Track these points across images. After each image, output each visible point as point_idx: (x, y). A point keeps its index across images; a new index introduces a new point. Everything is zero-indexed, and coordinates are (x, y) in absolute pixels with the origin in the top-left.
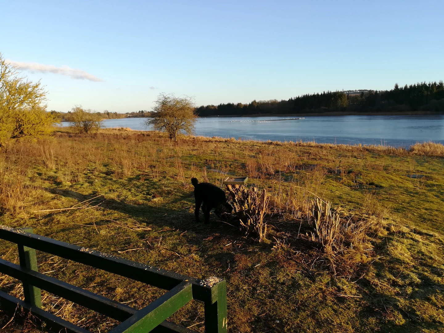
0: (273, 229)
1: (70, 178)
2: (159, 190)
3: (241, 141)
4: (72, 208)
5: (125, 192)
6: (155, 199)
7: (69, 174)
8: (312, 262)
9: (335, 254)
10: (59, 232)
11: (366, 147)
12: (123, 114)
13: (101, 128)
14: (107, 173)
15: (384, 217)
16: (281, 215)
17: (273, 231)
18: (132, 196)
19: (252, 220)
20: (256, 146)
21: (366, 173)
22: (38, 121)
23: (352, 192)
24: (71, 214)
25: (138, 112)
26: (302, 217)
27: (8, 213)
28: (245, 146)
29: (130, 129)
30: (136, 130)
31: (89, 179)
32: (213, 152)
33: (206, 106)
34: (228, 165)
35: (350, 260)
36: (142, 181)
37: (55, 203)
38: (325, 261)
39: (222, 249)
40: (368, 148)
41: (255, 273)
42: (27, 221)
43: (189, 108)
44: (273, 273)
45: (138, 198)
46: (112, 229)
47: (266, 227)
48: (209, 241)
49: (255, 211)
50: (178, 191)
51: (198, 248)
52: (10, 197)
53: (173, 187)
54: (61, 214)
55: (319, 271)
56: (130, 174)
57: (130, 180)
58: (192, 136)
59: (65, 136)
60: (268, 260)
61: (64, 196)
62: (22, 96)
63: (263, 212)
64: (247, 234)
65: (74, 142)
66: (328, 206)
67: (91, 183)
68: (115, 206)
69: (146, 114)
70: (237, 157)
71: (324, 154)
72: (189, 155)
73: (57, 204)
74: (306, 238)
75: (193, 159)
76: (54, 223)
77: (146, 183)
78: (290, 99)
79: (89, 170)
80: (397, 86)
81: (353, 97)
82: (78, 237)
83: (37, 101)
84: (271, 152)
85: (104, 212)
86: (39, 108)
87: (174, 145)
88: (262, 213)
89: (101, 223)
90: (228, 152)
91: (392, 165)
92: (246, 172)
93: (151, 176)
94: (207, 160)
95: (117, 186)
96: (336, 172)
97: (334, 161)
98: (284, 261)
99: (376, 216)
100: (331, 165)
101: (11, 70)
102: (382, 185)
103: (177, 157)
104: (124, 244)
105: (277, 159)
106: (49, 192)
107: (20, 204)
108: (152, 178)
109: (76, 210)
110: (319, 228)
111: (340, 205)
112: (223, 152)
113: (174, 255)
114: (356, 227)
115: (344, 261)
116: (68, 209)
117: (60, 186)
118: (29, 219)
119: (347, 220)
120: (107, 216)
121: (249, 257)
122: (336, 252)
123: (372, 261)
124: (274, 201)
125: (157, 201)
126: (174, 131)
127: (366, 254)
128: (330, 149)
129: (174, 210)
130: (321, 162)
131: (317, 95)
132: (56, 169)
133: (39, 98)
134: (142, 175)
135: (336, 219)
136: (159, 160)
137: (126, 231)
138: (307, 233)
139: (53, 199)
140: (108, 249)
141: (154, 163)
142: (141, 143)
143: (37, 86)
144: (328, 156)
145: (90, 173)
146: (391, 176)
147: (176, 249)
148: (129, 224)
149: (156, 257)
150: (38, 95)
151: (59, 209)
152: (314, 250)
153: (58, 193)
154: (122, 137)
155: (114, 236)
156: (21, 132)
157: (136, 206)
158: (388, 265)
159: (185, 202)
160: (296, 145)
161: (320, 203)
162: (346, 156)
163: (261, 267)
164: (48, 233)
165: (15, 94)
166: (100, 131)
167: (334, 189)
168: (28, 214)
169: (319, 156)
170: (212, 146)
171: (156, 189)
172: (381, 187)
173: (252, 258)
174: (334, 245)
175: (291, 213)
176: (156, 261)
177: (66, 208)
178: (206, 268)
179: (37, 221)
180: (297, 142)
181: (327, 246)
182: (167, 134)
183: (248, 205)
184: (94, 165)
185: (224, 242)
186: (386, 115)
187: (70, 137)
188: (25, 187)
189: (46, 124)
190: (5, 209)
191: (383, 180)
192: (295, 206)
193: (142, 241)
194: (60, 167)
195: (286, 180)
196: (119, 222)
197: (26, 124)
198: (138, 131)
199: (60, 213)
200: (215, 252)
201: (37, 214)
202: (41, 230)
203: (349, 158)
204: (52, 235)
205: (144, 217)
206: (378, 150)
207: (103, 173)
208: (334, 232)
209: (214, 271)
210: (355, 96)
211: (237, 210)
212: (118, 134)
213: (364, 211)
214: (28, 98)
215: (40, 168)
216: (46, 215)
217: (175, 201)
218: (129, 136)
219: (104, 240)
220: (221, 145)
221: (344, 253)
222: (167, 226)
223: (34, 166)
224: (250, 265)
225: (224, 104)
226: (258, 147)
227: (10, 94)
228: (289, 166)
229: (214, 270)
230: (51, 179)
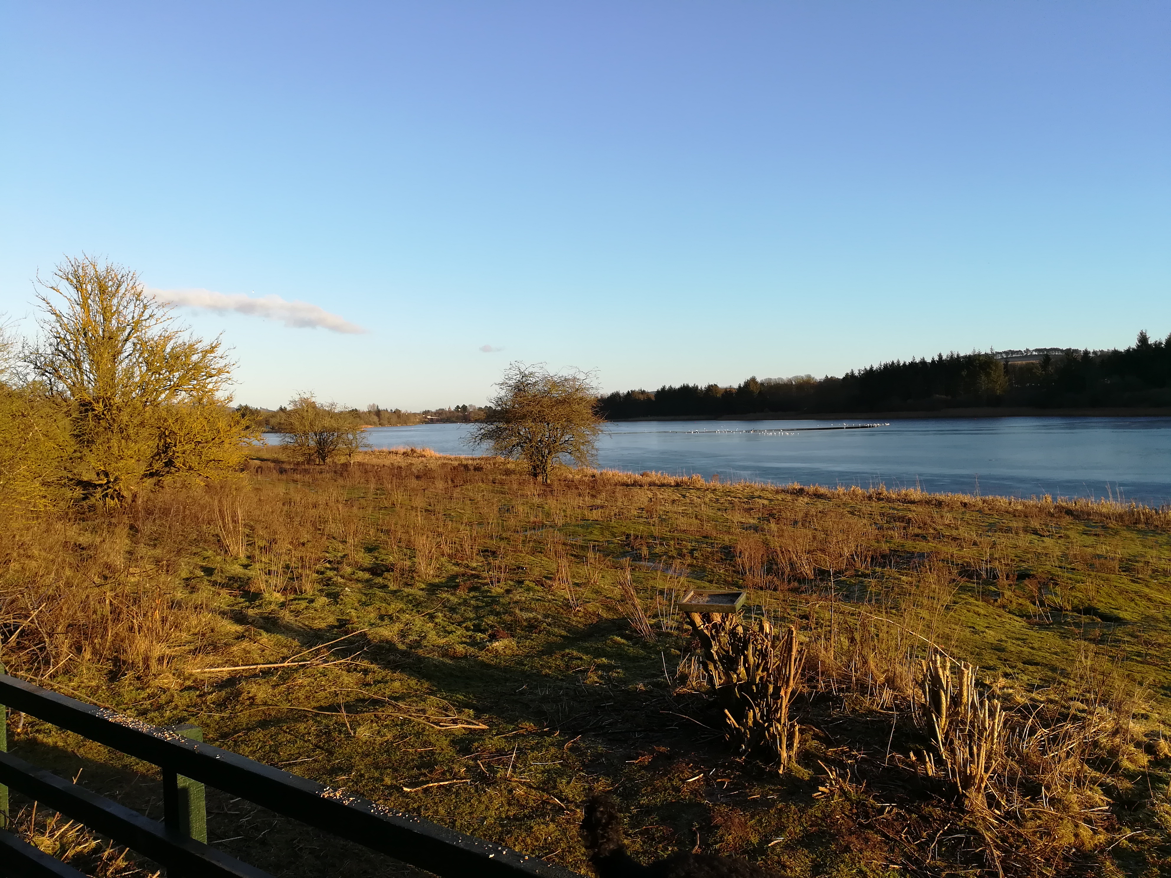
0: (816, 737)
1: (279, 581)
2: (507, 618)
3: (719, 485)
4: (286, 664)
5: (418, 622)
6: (496, 644)
7: (281, 571)
8: (931, 838)
9: (996, 819)
10: (254, 729)
11: (1064, 504)
12: (415, 414)
13: (361, 449)
14: (376, 570)
15: (1134, 711)
16: (838, 697)
17: (815, 743)
18: (438, 633)
19: (757, 710)
20: (760, 497)
21: (1070, 579)
22: (209, 436)
23: (1031, 633)
24: (283, 679)
25: (453, 409)
26: (895, 704)
27: (130, 674)
28: (729, 498)
29: (433, 452)
30: (448, 455)
31: (328, 585)
32: (644, 514)
33: (626, 392)
34: (685, 551)
35: (1041, 838)
36: (462, 593)
37: (244, 650)
38: (968, 838)
39: (677, 790)
40: (1072, 506)
41: (769, 862)
42: (176, 696)
43: (581, 399)
44: (820, 866)
45: (452, 638)
46: (387, 725)
47: (797, 733)
48: (642, 767)
49: (767, 687)
50: (556, 621)
51: (612, 785)
52: (137, 631)
53: (542, 612)
54: (259, 680)
55: (952, 867)
56: (431, 572)
57: (433, 589)
58: (590, 471)
59: (269, 468)
60: (805, 828)
61: (267, 631)
62: (177, 374)
63: (790, 690)
64: (745, 751)
65: (292, 486)
66: (969, 676)
67: (335, 597)
68: (395, 662)
69: (472, 415)
70: (708, 527)
71: (947, 522)
72: (582, 523)
73: (249, 653)
74: (909, 766)
75: (591, 533)
76: (243, 704)
77: (474, 597)
78: (847, 374)
79: (330, 562)
80: (1143, 339)
81: (1021, 368)
82: (299, 743)
83: (210, 386)
84: (801, 515)
85: (365, 675)
86: (212, 403)
87: (543, 495)
88: (786, 693)
89: (357, 707)
90: (684, 514)
91: (1143, 556)
92: (734, 572)
93: (485, 578)
94: (628, 536)
95: (401, 605)
96: (984, 576)
97: (975, 544)
98: (851, 833)
99: (1110, 709)
100: (968, 553)
101: (155, 312)
102: (1121, 616)
103: (551, 526)
104: (419, 769)
105: (821, 536)
106: (231, 618)
107: (159, 649)
108: (487, 584)
109: (296, 670)
110: (946, 738)
111: (1000, 672)
112: (670, 514)
113: (548, 803)
114: (1054, 740)
115: (1025, 842)
116: (275, 665)
117: (257, 603)
118: (181, 691)
119: (1026, 718)
120: (374, 689)
121: (752, 817)
122: (1000, 811)
123: (1110, 843)
124: (817, 657)
125: (500, 649)
126: (543, 457)
127: (1088, 821)
128: (964, 510)
129: (547, 675)
130: (939, 546)
131: (921, 362)
132: (249, 557)
133: (214, 379)
134: (463, 575)
135: (992, 714)
136: (504, 535)
137: (424, 729)
138: (912, 754)
139: (240, 637)
140: (377, 780)
141: (492, 544)
142: (458, 490)
143: (212, 349)
144: (957, 529)
145: (331, 569)
146: (1147, 590)
147: (555, 787)
148: (431, 711)
149: (502, 806)
150: (214, 372)
151: (255, 667)
152: (935, 802)
153: (251, 623)
154: (412, 473)
155: (392, 743)
156: (170, 463)
157: (448, 661)
158: (1159, 858)
159: (575, 653)
160: (870, 498)
161: (944, 667)
162: (1009, 530)
163: (787, 847)
164: (226, 730)
165: (162, 370)
166: (358, 458)
167: (981, 623)
168: (179, 677)
169: (935, 529)
170: (642, 497)
171: (498, 614)
172: (1119, 621)
173: (760, 821)
174: (992, 790)
175: (863, 693)
176: (502, 819)
177: (271, 663)
178: (634, 842)
179: (199, 696)
180: (871, 490)
181: (972, 793)
182: (526, 465)
183: (747, 670)
184: (341, 547)
185: (682, 772)
186: (1118, 416)
187: (282, 471)
188: (175, 605)
189: (227, 441)
190: (124, 662)
191: (1121, 600)
192: (875, 671)
193: (464, 759)
194: (257, 552)
195: (847, 598)
196: (404, 706)
197: (180, 442)
198: (452, 457)
199: (255, 676)
200: (659, 799)
201: (200, 677)
202: (208, 722)
203: (1017, 533)
204: (235, 736)
205: (469, 693)
206: (1101, 514)
207: (364, 570)
208: (991, 753)
209: (656, 852)
210: (1027, 364)
211: (717, 682)
212: (403, 465)
213: (1073, 690)
214: (190, 380)
215: (210, 553)
216: (222, 681)
217: (549, 650)
218: (431, 470)
219: (367, 756)
220: (666, 496)
221: (1023, 816)
222: (529, 720)
223: (194, 549)
224: (755, 839)
225: (673, 387)
226: (766, 502)
227: (148, 370)
228: (852, 555)
229: (656, 849)
230: (236, 585)
